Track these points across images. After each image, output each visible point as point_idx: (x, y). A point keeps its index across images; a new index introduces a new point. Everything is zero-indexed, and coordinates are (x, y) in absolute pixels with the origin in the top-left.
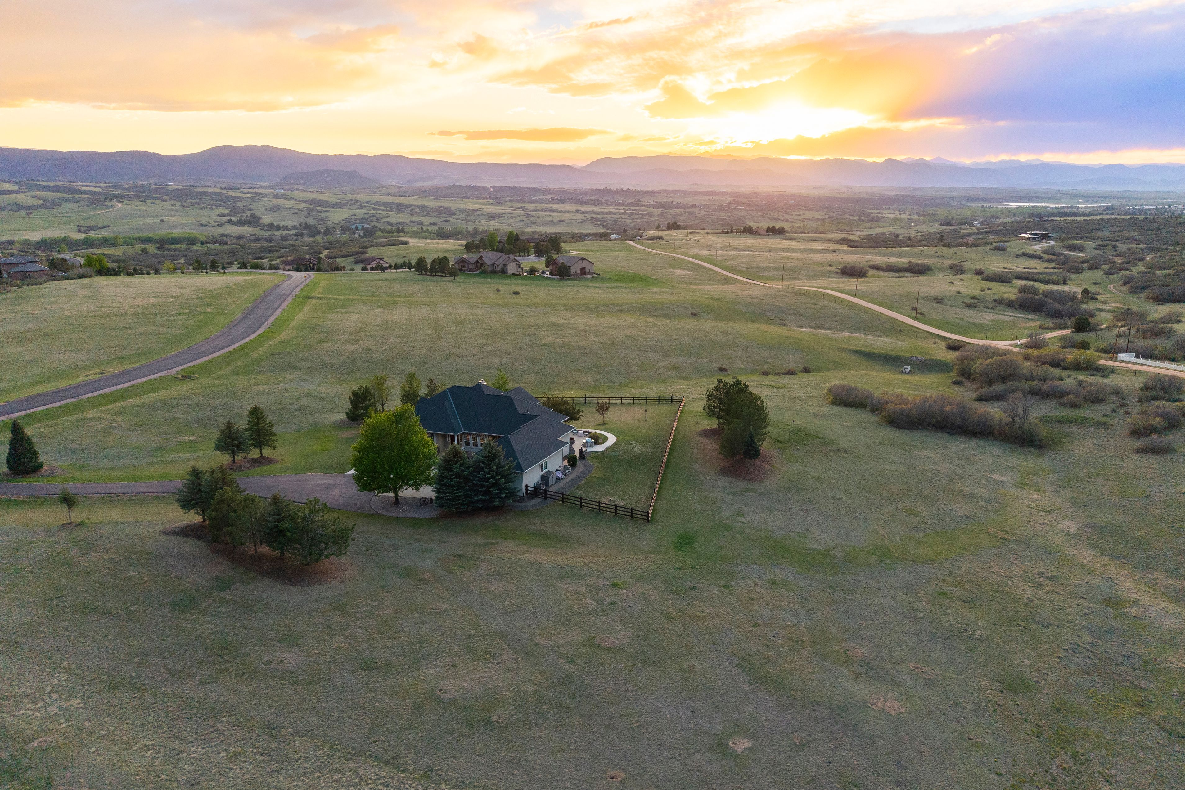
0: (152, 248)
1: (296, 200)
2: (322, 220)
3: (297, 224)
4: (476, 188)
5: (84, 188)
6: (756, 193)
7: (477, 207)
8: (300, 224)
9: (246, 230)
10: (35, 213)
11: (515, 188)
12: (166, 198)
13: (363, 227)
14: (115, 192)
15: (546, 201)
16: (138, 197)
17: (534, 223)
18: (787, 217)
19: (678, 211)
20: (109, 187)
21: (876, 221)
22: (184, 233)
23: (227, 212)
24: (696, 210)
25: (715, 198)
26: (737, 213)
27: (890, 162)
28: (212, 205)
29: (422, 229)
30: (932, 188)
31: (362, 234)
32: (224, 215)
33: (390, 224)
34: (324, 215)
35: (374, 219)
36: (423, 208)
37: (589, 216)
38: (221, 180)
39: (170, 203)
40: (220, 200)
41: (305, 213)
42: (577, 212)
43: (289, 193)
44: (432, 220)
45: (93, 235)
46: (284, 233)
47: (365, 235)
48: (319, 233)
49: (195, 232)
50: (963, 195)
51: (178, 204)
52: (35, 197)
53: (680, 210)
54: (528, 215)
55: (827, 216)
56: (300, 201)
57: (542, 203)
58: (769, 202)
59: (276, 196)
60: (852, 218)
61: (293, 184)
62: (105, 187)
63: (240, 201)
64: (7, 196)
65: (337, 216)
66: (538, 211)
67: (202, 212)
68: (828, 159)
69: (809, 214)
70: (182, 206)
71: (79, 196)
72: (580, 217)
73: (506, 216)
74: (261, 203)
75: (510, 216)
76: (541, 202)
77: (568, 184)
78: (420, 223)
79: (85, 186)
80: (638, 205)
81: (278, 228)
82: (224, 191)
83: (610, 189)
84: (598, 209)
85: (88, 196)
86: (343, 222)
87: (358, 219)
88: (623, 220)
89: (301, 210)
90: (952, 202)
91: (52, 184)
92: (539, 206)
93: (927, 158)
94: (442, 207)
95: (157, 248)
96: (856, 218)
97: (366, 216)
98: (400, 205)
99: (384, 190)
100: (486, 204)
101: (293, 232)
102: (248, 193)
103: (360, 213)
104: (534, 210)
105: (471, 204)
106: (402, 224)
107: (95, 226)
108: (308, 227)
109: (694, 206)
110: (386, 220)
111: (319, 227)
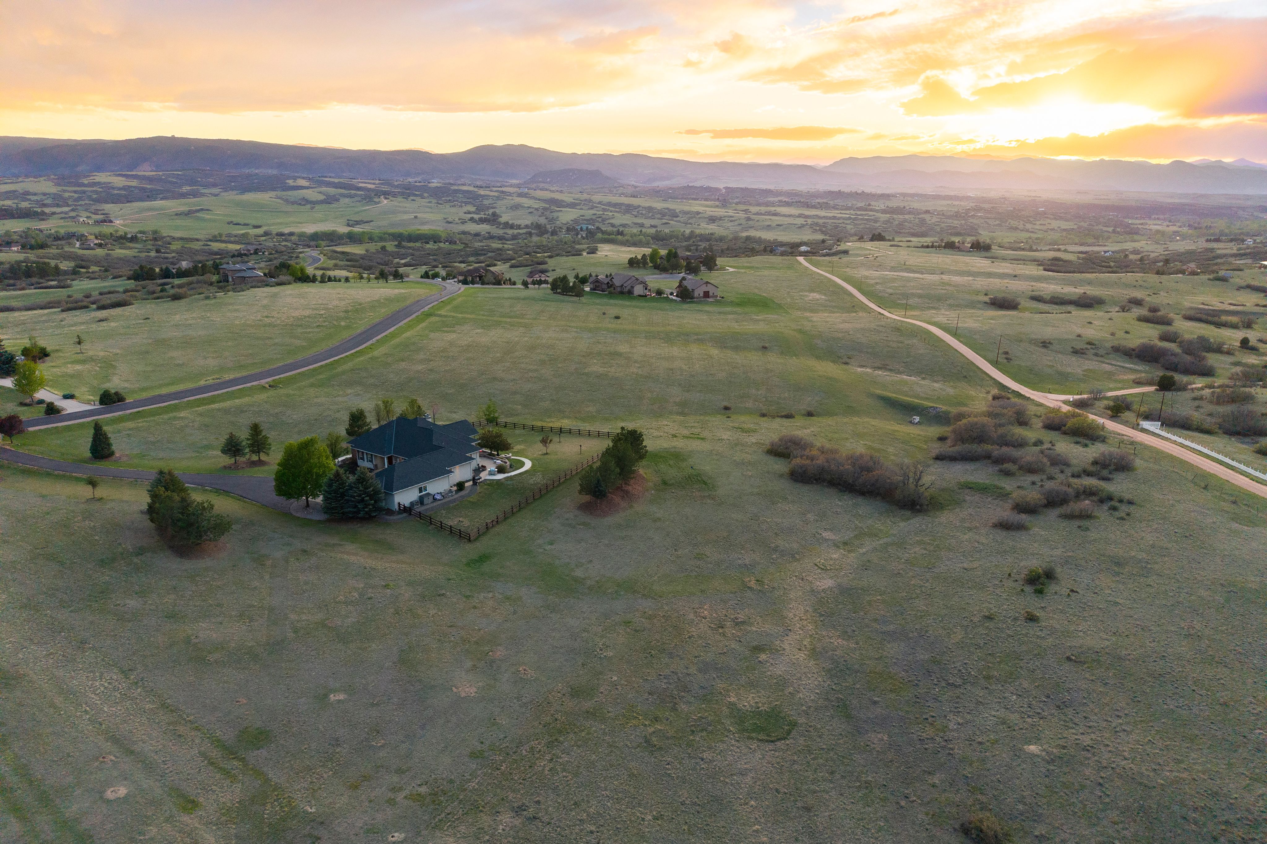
0: (391, 246)
1: (536, 199)
2: (552, 220)
3: (528, 222)
4: (709, 189)
5: (361, 185)
6: (1005, 198)
7: (701, 209)
8: (532, 224)
9: (484, 228)
10: (317, 207)
11: (746, 189)
12: (426, 195)
13: (587, 228)
14: (385, 188)
15: (773, 204)
16: (402, 194)
17: (751, 227)
18: (1029, 226)
19: (907, 217)
20: (382, 184)
21: (1132, 232)
22: (430, 230)
23: (473, 209)
24: (927, 217)
25: (956, 203)
26: (971, 220)
27: (1178, 165)
28: (462, 202)
29: (641, 231)
30: (1223, 195)
31: (584, 235)
32: (469, 213)
33: (613, 225)
34: (555, 215)
35: (600, 220)
36: (650, 209)
37: (810, 221)
38: (478, 177)
39: (427, 200)
40: (472, 197)
41: (540, 213)
42: (800, 216)
43: (531, 192)
44: (653, 222)
45: (357, 229)
46: (516, 232)
47: (587, 236)
48: (546, 232)
49: (438, 228)
50: (1258, 205)
51: (434, 201)
52: (320, 193)
53: (910, 216)
54: (749, 219)
55: (1075, 227)
56: (539, 200)
57: (767, 206)
58: (1014, 208)
59: (520, 195)
60: (1105, 229)
61: (540, 182)
62: (379, 184)
63: (487, 199)
64: (300, 191)
65: (567, 216)
66: (761, 214)
67: (453, 210)
68: (1102, 161)
69: (1055, 224)
70: (437, 203)
71: (354, 192)
72: (800, 221)
73: (727, 219)
74: (505, 201)
75: (731, 219)
76: (767, 204)
77: (803, 185)
78: (642, 225)
79: (362, 182)
80: (866, 210)
81: (512, 227)
82: (476, 189)
83: (843, 192)
84: (822, 213)
85: (362, 193)
86: (571, 222)
87: (585, 220)
88: (844, 225)
89: (537, 209)
90: (1241, 213)
91: (336, 180)
92: (763, 209)
93: (1228, 160)
94: (668, 209)
95: (395, 246)
96: (1110, 229)
97: (594, 217)
98: (629, 206)
99: (621, 190)
100: (711, 207)
101: (524, 231)
102: (495, 191)
103: (589, 213)
104: (757, 214)
105: (696, 206)
106: (624, 226)
107: (362, 221)
108: (538, 226)
109: (927, 212)
110: (611, 221)
111: (548, 226)
